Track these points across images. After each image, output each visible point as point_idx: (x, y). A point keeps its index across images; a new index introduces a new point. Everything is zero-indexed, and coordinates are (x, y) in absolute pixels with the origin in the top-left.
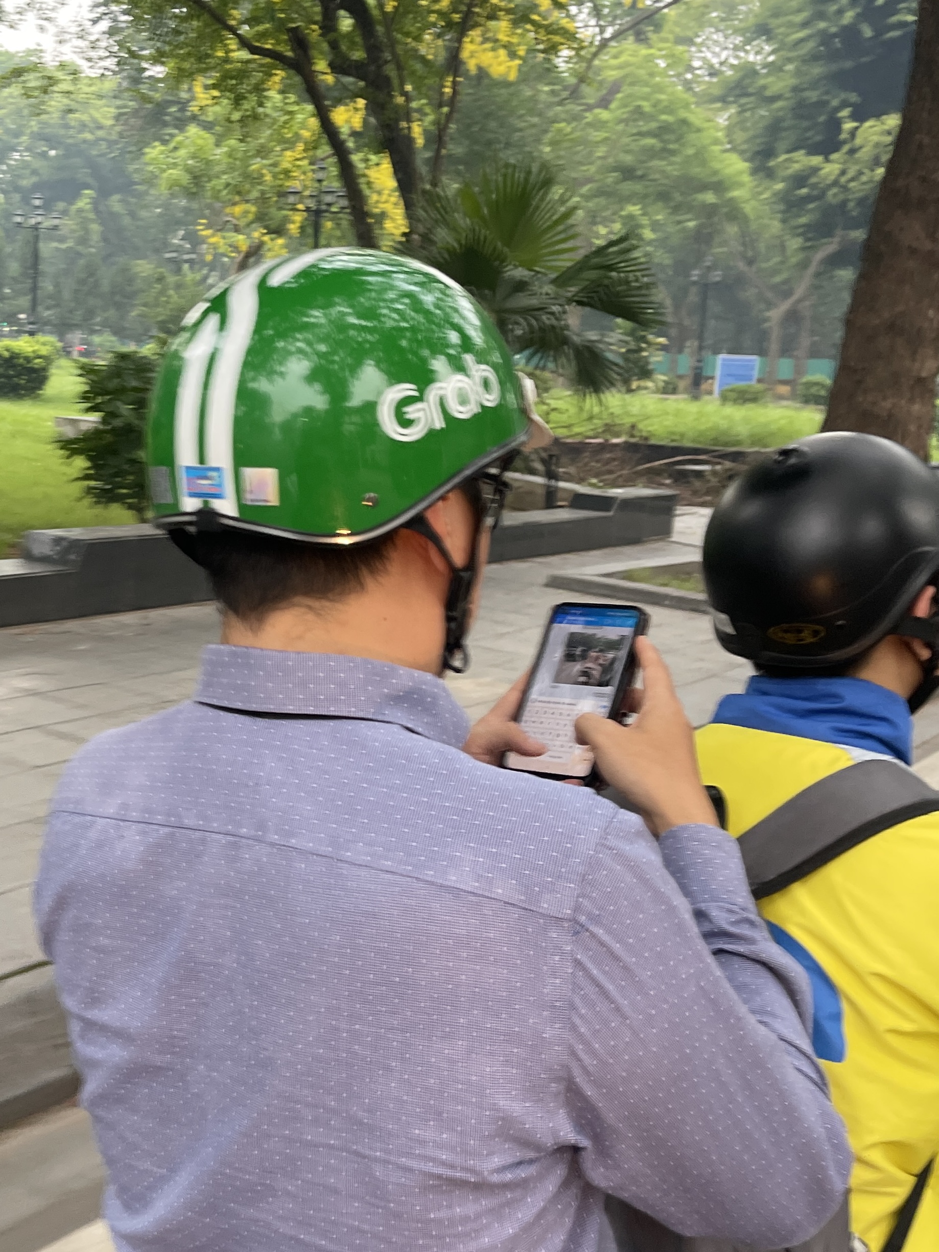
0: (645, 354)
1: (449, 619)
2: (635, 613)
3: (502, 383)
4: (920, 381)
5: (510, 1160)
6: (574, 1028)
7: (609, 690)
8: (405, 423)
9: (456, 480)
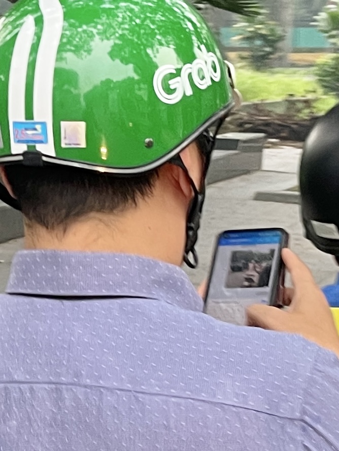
1: (188, 229)
7: (268, 289)
8: (170, 91)
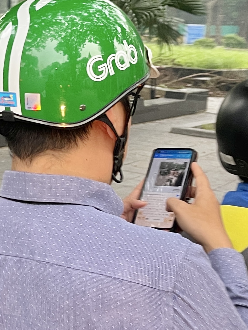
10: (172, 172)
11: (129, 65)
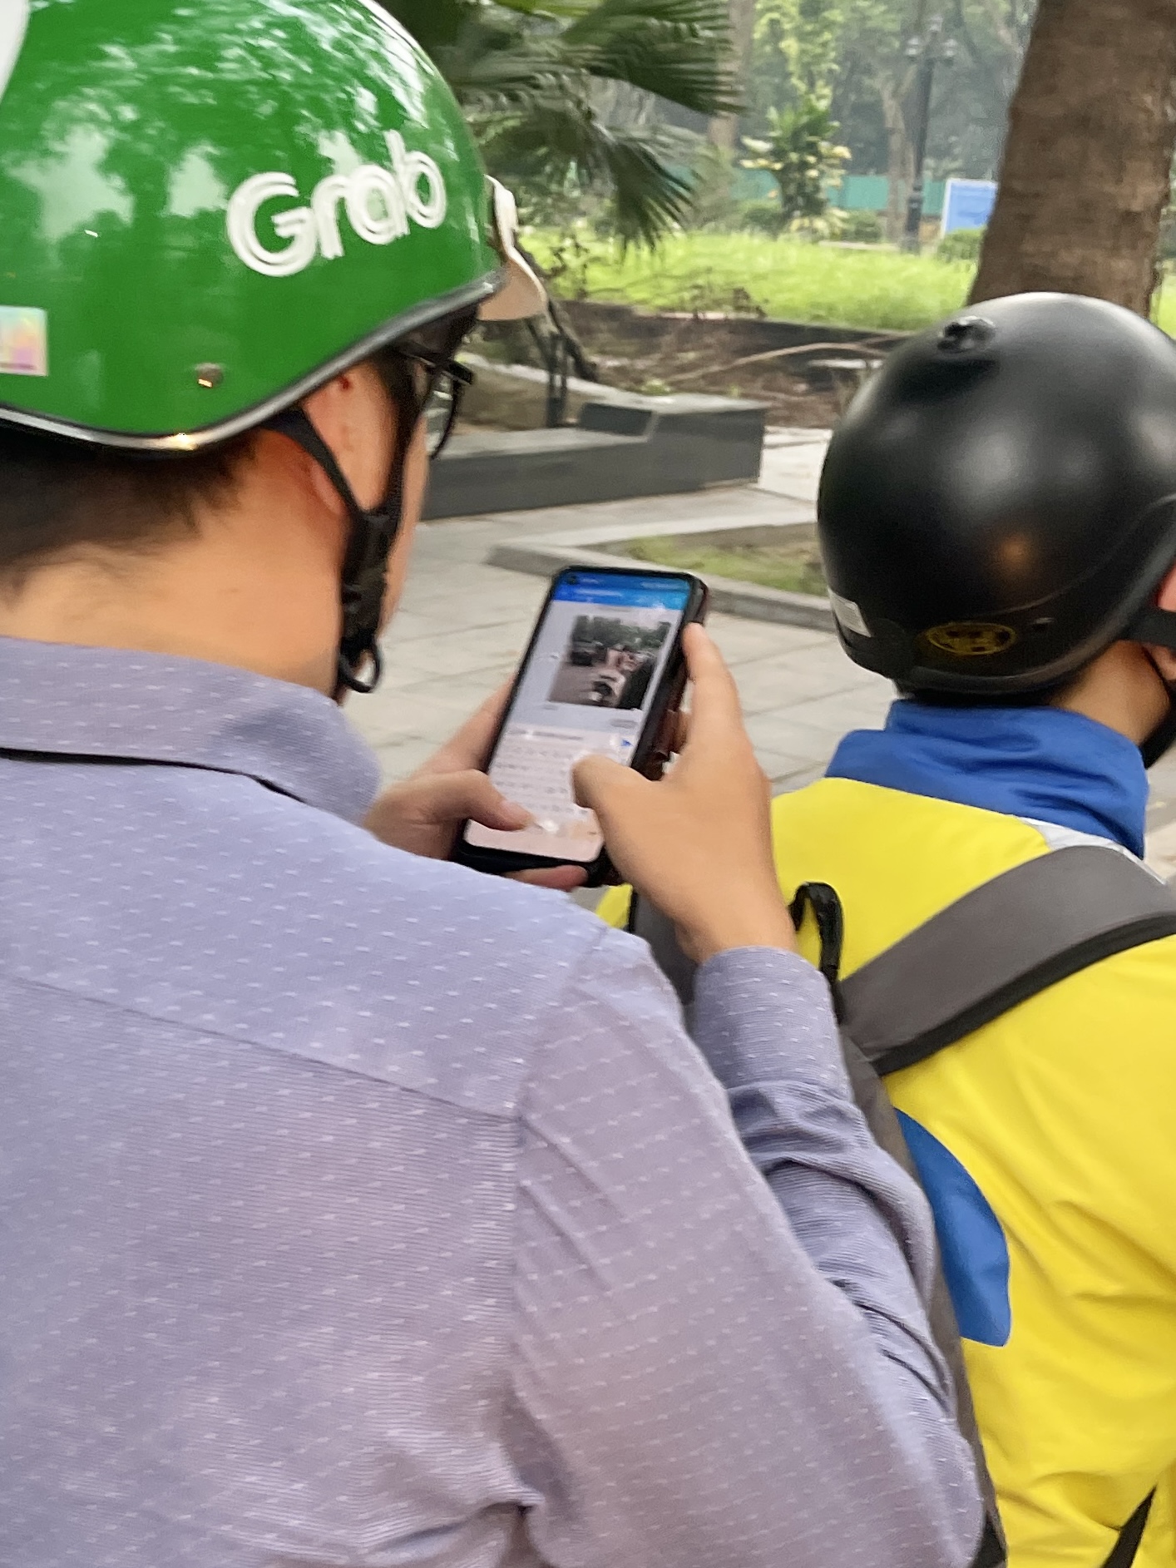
0: (813, 173)
2: (686, 585)
3: (450, 190)
4: (1129, 217)
5: (405, 1526)
6: (516, 1306)
9: (362, 350)
10: (613, 654)
11: (403, 229)
